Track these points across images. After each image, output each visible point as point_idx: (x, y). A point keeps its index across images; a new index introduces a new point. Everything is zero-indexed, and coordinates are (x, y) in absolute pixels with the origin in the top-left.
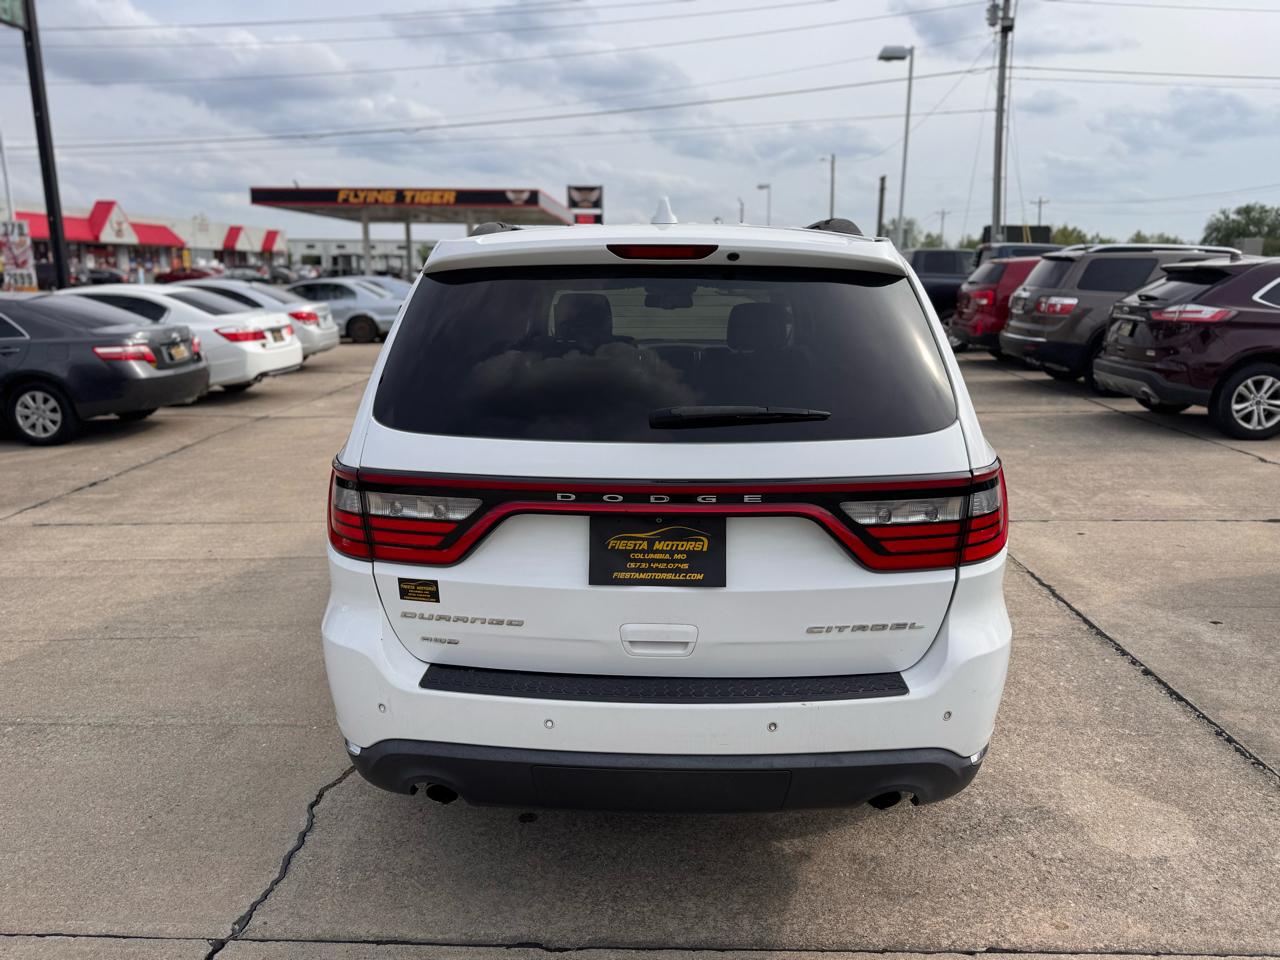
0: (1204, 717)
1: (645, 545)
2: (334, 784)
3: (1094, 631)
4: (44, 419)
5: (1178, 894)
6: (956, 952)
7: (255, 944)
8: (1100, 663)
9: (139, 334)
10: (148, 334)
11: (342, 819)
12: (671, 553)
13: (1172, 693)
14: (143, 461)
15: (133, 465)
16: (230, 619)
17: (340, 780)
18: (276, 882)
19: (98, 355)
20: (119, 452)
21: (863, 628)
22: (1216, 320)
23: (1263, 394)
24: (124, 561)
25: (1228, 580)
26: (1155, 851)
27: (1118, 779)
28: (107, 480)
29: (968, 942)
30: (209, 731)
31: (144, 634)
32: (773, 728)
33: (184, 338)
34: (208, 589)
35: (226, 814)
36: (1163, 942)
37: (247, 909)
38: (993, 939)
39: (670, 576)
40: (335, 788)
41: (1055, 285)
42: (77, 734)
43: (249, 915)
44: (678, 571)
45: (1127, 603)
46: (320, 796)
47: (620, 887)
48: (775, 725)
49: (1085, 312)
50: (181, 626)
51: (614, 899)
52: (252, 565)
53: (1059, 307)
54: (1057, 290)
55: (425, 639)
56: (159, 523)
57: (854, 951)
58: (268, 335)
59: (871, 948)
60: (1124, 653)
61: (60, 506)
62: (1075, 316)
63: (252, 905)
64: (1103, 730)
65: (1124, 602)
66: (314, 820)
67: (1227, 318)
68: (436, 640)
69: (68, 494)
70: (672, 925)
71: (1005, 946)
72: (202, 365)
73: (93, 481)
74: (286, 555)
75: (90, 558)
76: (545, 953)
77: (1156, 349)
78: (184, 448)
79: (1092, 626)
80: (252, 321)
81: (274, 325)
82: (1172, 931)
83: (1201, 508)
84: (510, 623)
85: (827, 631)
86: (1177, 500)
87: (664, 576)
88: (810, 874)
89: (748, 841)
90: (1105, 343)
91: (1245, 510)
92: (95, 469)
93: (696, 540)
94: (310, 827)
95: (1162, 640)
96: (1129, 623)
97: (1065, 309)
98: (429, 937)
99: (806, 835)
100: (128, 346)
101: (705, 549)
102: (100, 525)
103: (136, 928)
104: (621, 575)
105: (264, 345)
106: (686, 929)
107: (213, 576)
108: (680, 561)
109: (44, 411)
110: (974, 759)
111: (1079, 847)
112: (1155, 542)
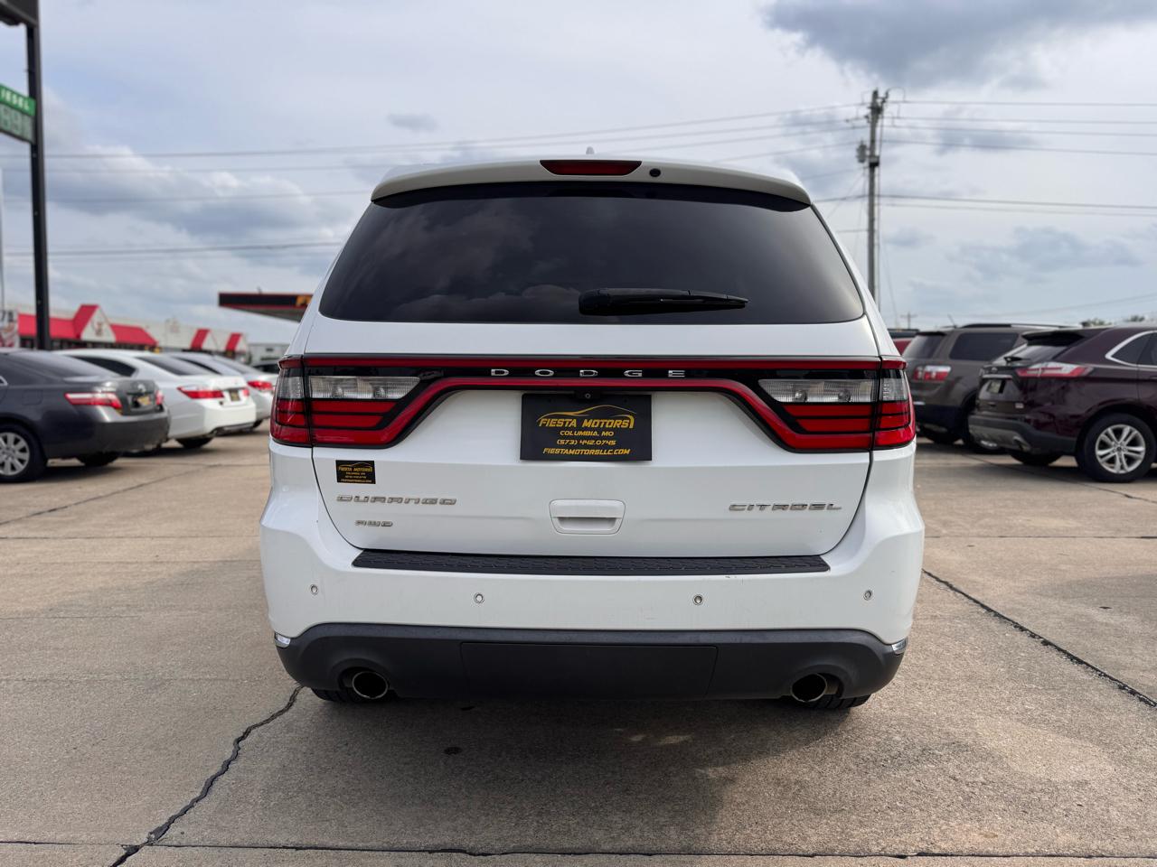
0: (1105, 675)
1: (574, 423)
2: (262, 724)
3: (992, 614)
4: (13, 458)
5: (1103, 810)
6: (886, 855)
7: (170, 849)
8: (1001, 636)
9: (109, 385)
10: (117, 385)
11: (267, 752)
12: (599, 430)
13: (1072, 658)
14: (101, 494)
15: (91, 497)
16: (170, 603)
17: (267, 721)
18: (197, 800)
19: (69, 400)
20: (80, 488)
21: (784, 507)
22: (1075, 375)
23: (1123, 442)
24: (74, 563)
25: (1112, 578)
26: (1074, 776)
27: (1031, 721)
28: (66, 507)
29: (900, 849)
30: (141, 684)
31: (87, 614)
32: (698, 601)
33: (149, 390)
34: (152, 583)
35: (152, 746)
36: (1094, 847)
37: (165, 821)
38: (923, 846)
39: (598, 452)
40: (262, 727)
41: (930, 356)
42: (11, 687)
43: (167, 826)
44: (606, 447)
45: (1020, 594)
46: (247, 733)
47: (546, 805)
48: (700, 598)
49: (958, 379)
50: (124, 608)
51: (540, 814)
52: (196, 566)
53: (934, 375)
54: (931, 360)
55: (359, 523)
56: (111, 537)
57: (783, 855)
58: (226, 395)
59: (801, 853)
60: (1022, 629)
61: (18, 526)
62: (948, 383)
63: (170, 818)
64: (1011, 685)
65: (1018, 593)
66: (239, 752)
67: (1085, 373)
68: (370, 523)
69: (27, 517)
70: (598, 835)
71: (937, 851)
72: (163, 415)
73: (53, 508)
74: (229, 559)
75: (43, 561)
76: (469, 856)
77: (1025, 404)
78: (141, 485)
79: (989, 610)
80: (212, 382)
81: (232, 385)
82: (1102, 839)
83: (1077, 528)
84: (444, 502)
85: (748, 509)
86: (1055, 523)
87: (592, 452)
88: (735, 794)
89: (672, 769)
90: (977, 401)
91: (1119, 530)
92: (56, 499)
93: (623, 418)
94: (236, 756)
95: (1057, 620)
96: (1024, 608)
97: (939, 376)
98: (350, 844)
99: (729, 764)
100: (96, 392)
101: (631, 427)
102: (55, 538)
103: (49, 836)
104: (552, 451)
105: (221, 403)
106: (613, 838)
107: (158, 573)
108: (608, 438)
109: (14, 451)
110: (894, 648)
111: (1000, 773)
112: (1040, 551)
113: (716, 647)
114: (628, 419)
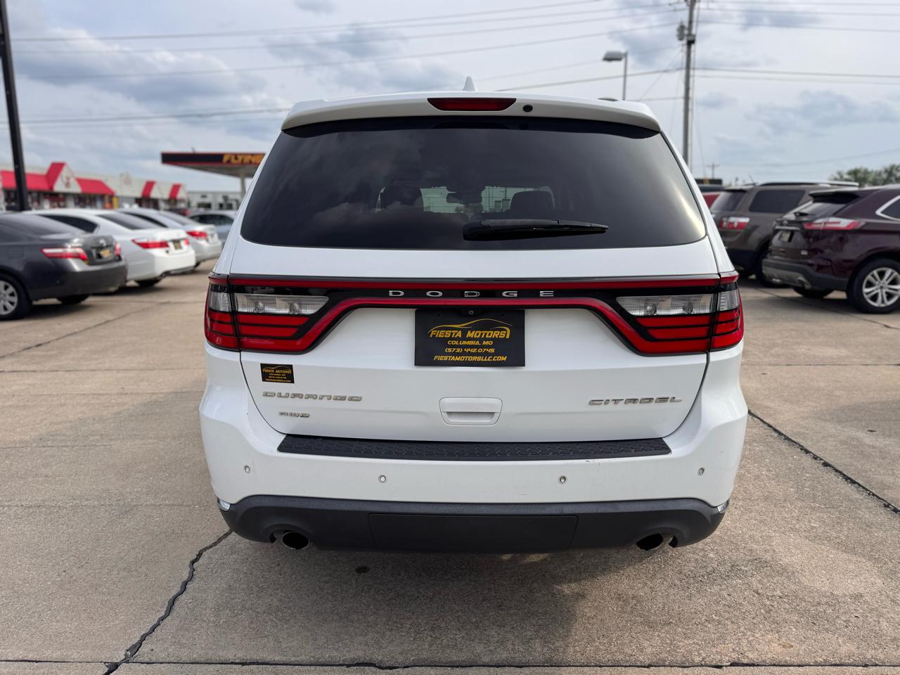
0: (874, 495)
1: (459, 334)
2: (211, 547)
3: (783, 437)
4: (5, 301)
5: (875, 621)
6: (706, 666)
7: (143, 666)
8: (790, 458)
9: (76, 241)
10: (82, 240)
11: (216, 572)
12: (481, 340)
13: (847, 478)
14: (77, 330)
15: (69, 333)
16: (135, 433)
17: (215, 544)
18: (162, 619)
19: (46, 255)
20: (59, 324)
21: (634, 401)
22: (851, 228)
23: (885, 281)
24: (58, 395)
25: (875, 403)
26: (852, 590)
27: (815, 538)
28: (49, 342)
29: (716, 659)
30: (115, 509)
31: (69, 444)
32: (563, 481)
33: (109, 244)
34: (120, 413)
35: (125, 569)
36: (869, 657)
37: (138, 639)
38: (735, 656)
39: (479, 359)
40: (211, 549)
41: (733, 209)
42: (12, 513)
43: (140, 644)
44: (486, 354)
45: (803, 418)
46: (200, 555)
47: (437, 620)
48: (565, 478)
49: (755, 228)
50: (98, 437)
51: (432, 629)
52: (154, 397)
53: (736, 225)
54: (734, 213)
55: (282, 414)
56: (86, 370)
57: (626, 667)
58: (171, 245)
59: (639, 664)
60: (807, 452)
61: (12, 360)
62: (747, 231)
63: (142, 636)
64: (799, 504)
65: (802, 418)
66: (194, 573)
67: (858, 227)
68: (291, 414)
69: (19, 352)
70: (479, 649)
71: (745, 661)
72: (122, 263)
73: (39, 343)
74: (179, 391)
75: (32, 393)
76: (378, 670)
77: (808, 250)
78: (107, 322)
79: (780, 434)
80: (159, 235)
81: (175, 237)
82: (875, 649)
83: (848, 357)
84: (351, 399)
85: (605, 403)
86: (831, 352)
87: (475, 358)
88: (585, 609)
89: (535, 585)
90: (770, 247)
91: (880, 358)
92: (41, 335)
93: (500, 330)
94: (191, 577)
95: (834, 443)
96: (807, 432)
97: (741, 225)
98: (284, 659)
99: (580, 580)
100: (66, 248)
101: (508, 337)
102: (42, 371)
103: (47, 654)
104: (441, 358)
105: (167, 252)
106: (491, 651)
107: (124, 404)
108: (488, 347)
109: (5, 295)
110: (719, 509)
111: (793, 587)
112: (819, 379)
113: (577, 516)
114: (505, 330)
